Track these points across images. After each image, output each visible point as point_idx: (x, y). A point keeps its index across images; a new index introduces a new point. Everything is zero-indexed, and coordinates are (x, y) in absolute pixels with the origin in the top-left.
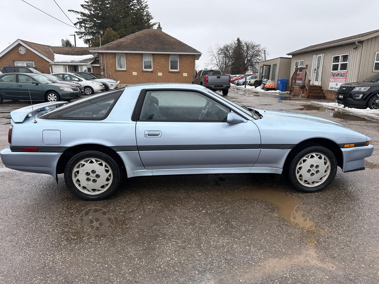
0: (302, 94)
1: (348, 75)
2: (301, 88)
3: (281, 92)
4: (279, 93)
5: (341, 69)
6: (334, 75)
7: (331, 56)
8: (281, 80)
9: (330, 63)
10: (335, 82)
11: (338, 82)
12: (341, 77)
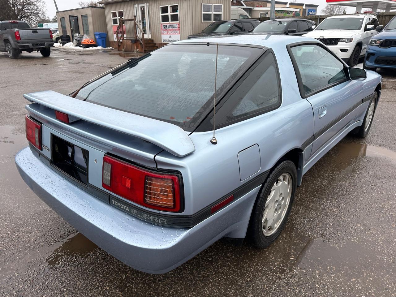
0: (137, 49)
1: (182, 26)
2: (134, 42)
3: (103, 48)
4: (102, 50)
5: (172, 20)
6: (165, 27)
7: (158, 7)
8: (99, 34)
9: (158, 14)
10: (167, 34)
11: (171, 34)
12: (174, 29)
